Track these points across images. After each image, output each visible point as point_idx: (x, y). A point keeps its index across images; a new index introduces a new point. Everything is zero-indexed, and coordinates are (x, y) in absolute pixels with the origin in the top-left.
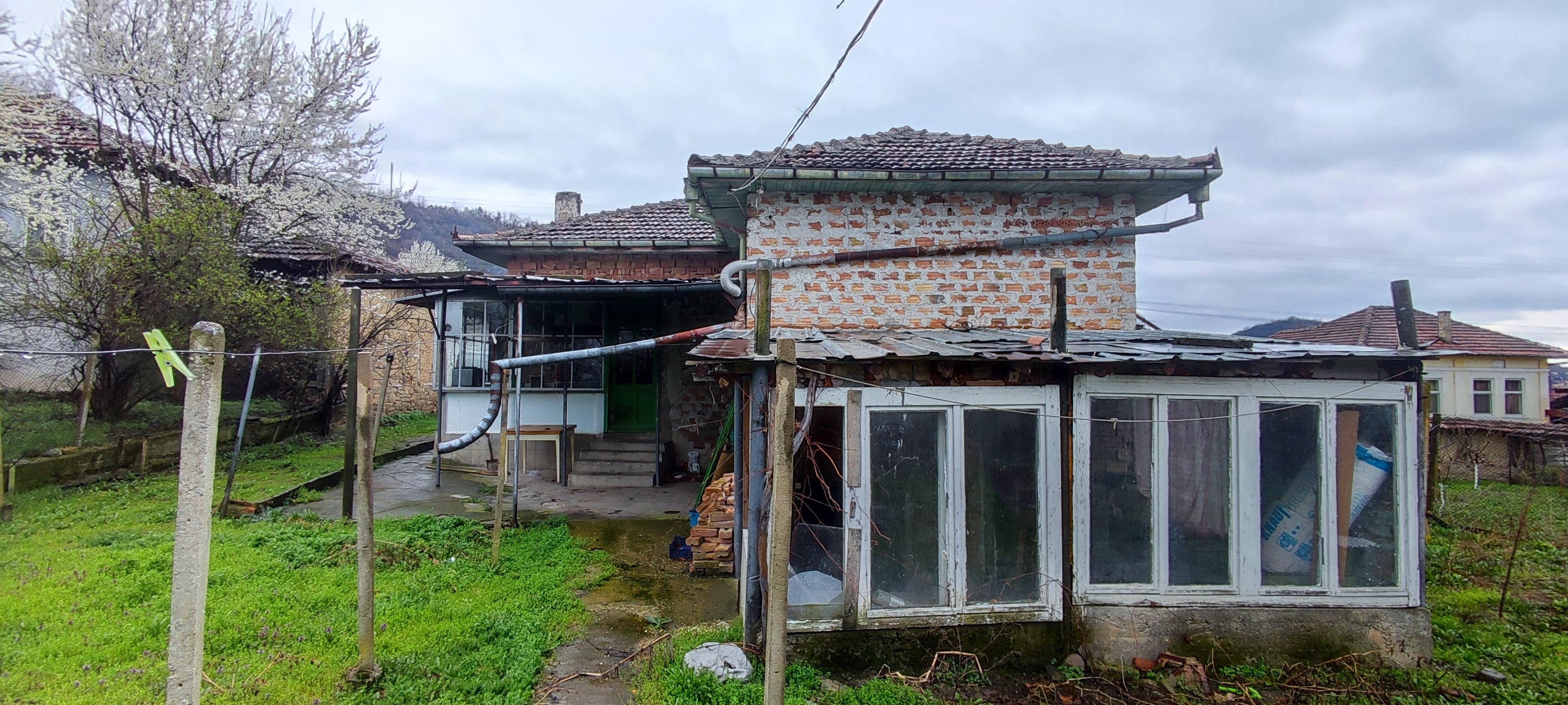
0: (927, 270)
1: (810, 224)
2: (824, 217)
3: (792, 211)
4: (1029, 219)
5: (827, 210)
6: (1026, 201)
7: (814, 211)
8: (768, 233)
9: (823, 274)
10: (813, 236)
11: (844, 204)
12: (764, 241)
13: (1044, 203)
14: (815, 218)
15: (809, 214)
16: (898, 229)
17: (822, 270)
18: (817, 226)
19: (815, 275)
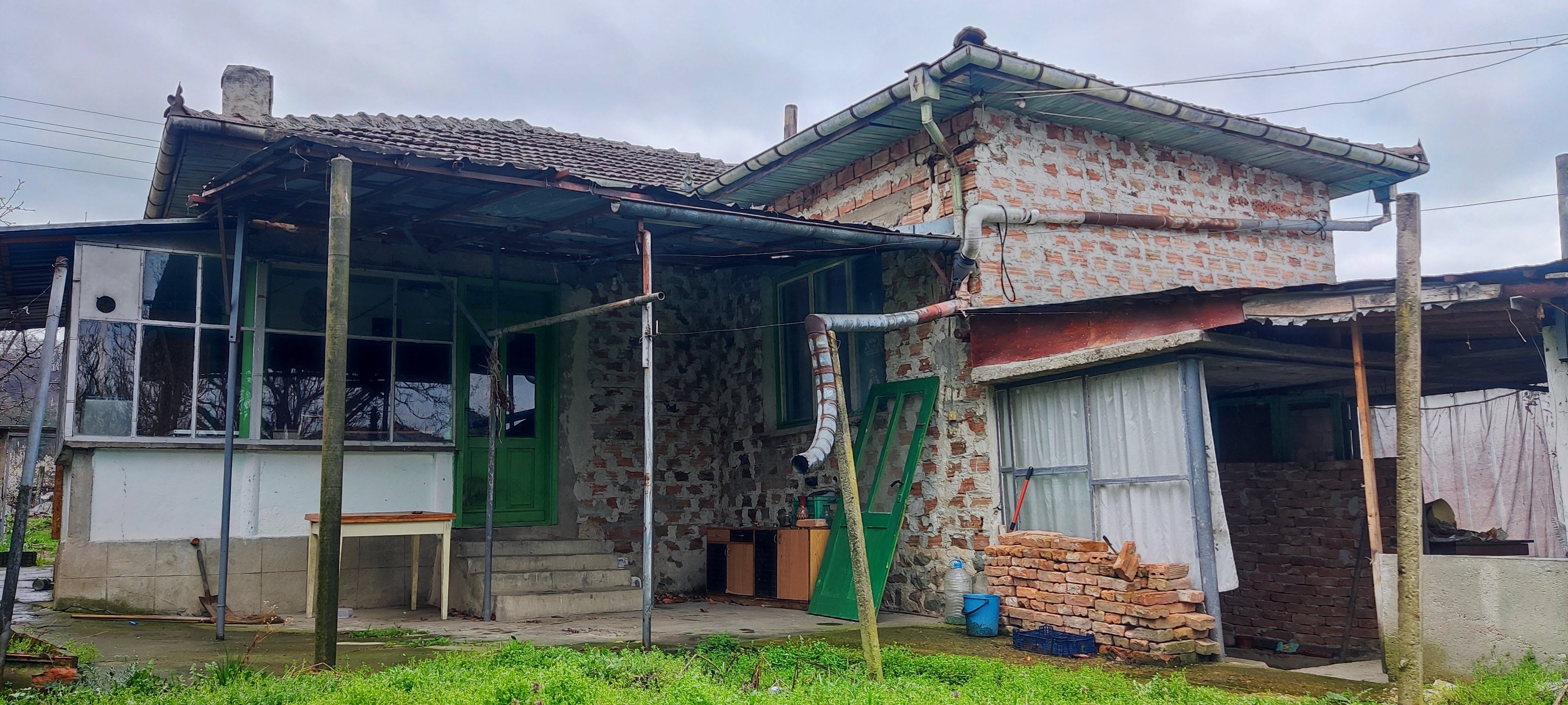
0: (1166, 249)
1: (1045, 165)
2: (1059, 159)
3: (1025, 143)
4: (1250, 198)
5: (1062, 148)
6: (1244, 174)
7: (1049, 148)
8: (999, 170)
9: (1063, 240)
10: (1049, 183)
11: (1079, 144)
12: (997, 181)
13: (1259, 180)
14: (1050, 158)
15: (1043, 152)
16: (1134, 190)
17: (1062, 234)
18: (1051, 169)
19: (1055, 240)
